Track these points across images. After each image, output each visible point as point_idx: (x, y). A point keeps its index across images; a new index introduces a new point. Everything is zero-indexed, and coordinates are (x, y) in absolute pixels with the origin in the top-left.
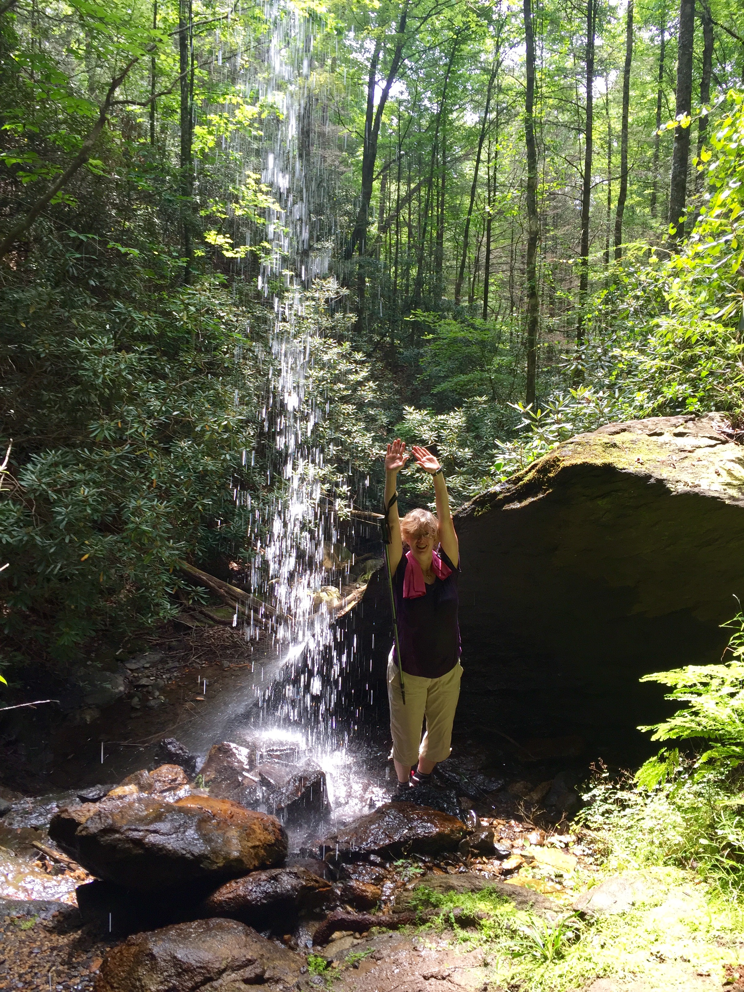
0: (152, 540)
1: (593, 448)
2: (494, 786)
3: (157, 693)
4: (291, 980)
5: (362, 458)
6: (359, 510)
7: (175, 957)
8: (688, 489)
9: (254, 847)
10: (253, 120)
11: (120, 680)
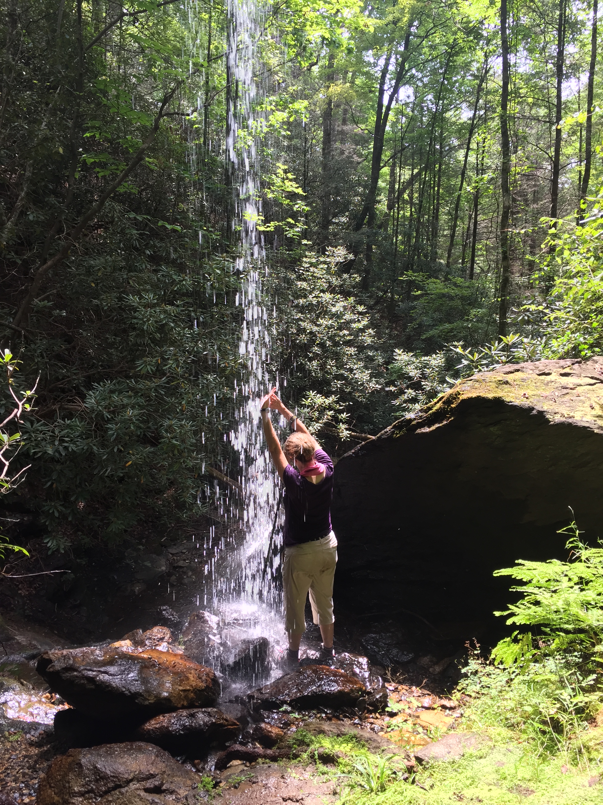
0: (181, 452)
1: (488, 384)
2: (405, 659)
3: (190, 573)
4: (183, 792)
5: (361, 391)
6: (357, 432)
7: (96, 767)
8: (564, 419)
9: (184, 691)
10: (283, 123)
11: (163, 561)
